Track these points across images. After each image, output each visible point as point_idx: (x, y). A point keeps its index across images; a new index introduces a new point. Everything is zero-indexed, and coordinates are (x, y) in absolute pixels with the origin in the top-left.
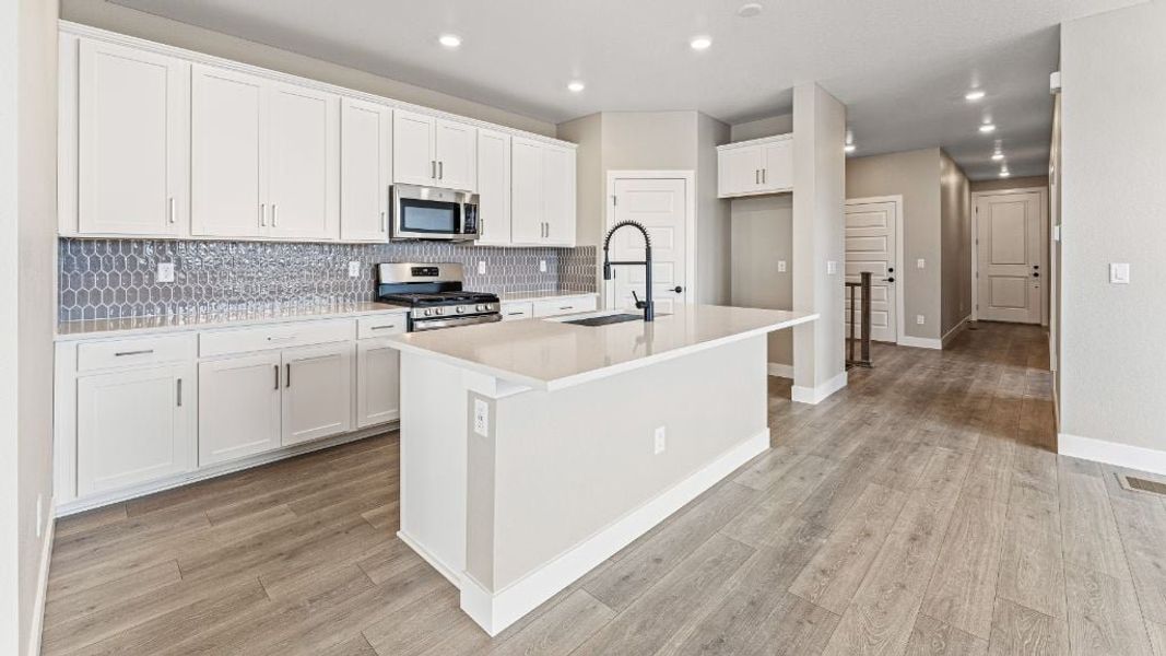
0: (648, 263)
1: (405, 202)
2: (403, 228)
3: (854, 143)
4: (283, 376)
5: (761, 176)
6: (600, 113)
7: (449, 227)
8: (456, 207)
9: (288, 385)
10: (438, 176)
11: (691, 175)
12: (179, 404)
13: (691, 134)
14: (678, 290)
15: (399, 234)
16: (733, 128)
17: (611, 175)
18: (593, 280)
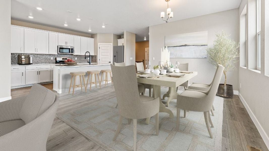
1: (60, 48)
2: (60, 52)
3: (146, 38)
4: (39, 73)
5: (123, 44)
6: (97, 34)
7: (68, 52)
8: (70, 49)
9: (40, 74)
10: (66, 44)
11: (112, 44)
12: (23, 75)
13: (112, 38)
14: (110, 62)
15: (59, 53)
16: (122, 36)
17: (99, 44)
18: (96, 61)
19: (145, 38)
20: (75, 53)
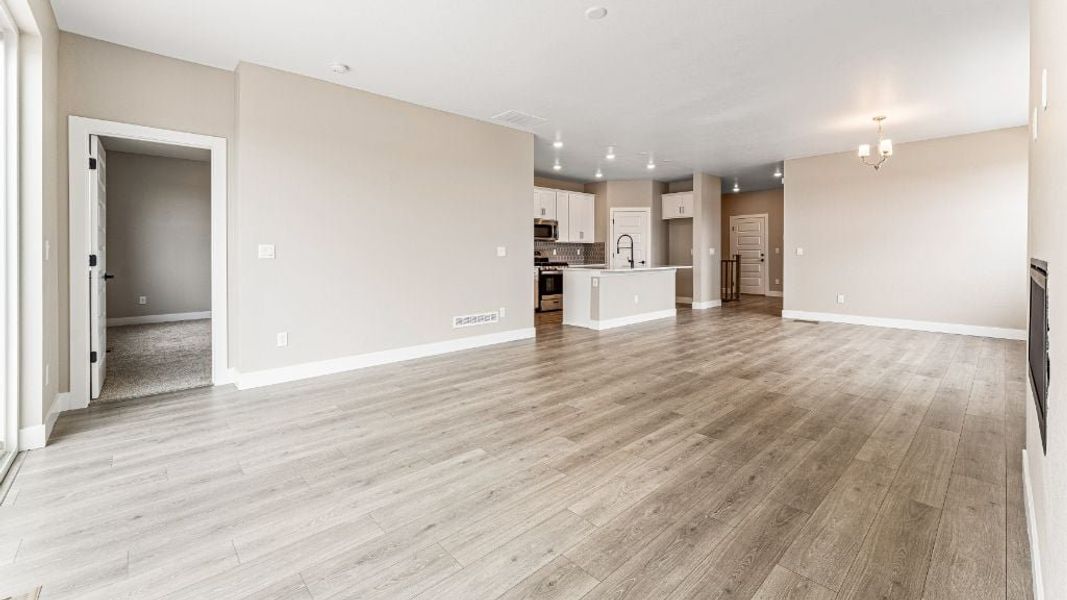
0: (632, 248)
3: (739, 187)
5: (681, 210)
6: (607, 181)
7: (548, 235)
8: (550, 227)
10: (543, 215)
11: (649, 210)
13: (649, 191)
14: (643, 262)
17: (612, 209)
18: (604, 258)
19: (736, 186)
20: (562, 238)
